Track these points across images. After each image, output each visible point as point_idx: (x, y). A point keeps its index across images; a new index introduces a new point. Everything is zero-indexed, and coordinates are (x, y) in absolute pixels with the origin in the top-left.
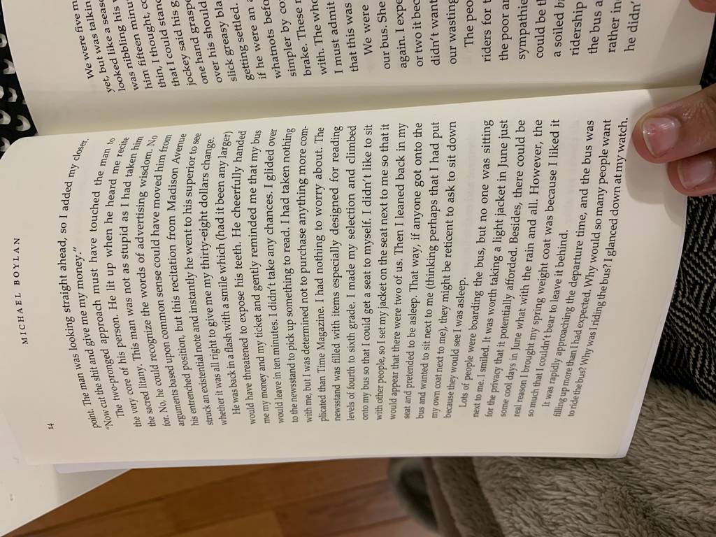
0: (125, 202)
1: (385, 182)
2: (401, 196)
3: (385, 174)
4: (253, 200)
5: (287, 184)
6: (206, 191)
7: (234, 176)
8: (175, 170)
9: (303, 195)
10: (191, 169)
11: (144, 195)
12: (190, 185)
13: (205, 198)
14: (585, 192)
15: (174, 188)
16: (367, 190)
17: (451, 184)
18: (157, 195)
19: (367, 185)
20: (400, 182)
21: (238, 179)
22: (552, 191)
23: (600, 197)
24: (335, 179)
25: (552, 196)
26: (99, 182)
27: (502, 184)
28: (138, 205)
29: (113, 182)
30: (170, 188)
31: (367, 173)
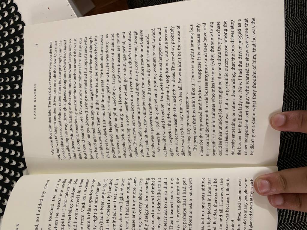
0: (64, 208)
1: (166, 202)
2: (172, 207)
3: (166, 198)
4: (115, 208)
5: (128, 202)
6: (96, 205)
7: (108, 198)
8: (85, 196)
9: (134, 206)
10: (91, 195)
11: (72, 206)
12: (91, 202)
13: (96, 207)
14: (240, 205)
15: (84, 203)
16: (159, 204)
17: (191, 202)
18: (77, 206)
19: (159, 203)
20: (171, 201)
21: (109, 200)
22: (228, 204)
23: (245, 206)
24: (147, 200)
25: (228, 206)
26: (54, 200)
27: (209, 202)
28: (69, 210)
29: (60, 200)
30: (82, 203)
31: (159, 198)
